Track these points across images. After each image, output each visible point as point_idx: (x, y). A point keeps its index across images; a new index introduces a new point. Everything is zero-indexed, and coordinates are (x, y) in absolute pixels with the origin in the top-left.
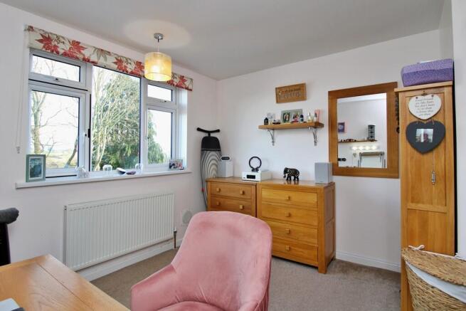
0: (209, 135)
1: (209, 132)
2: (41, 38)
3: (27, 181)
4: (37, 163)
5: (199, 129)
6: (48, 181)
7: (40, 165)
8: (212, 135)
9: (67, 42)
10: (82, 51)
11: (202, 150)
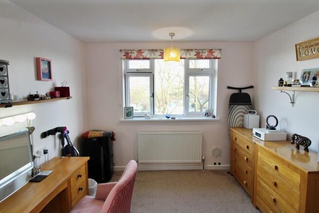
0: (240, 91)
1: (240, 89)
2: (124, 54)
3: (125, 118)
4: (129, 111)
5: (229, 88)
6: (135, 119)
7: (131, 112)
8: (243, 91)
9: (135, 52)
10: (142, 54)
11: (230, 105)
